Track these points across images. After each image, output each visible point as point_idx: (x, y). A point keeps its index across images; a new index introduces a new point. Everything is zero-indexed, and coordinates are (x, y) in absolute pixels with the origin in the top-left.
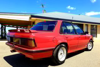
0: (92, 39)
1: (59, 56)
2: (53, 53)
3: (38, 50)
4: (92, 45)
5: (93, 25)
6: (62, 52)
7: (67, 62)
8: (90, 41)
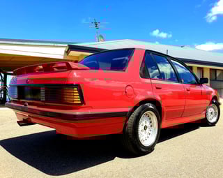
0: (215, 98)
1: (140, 132)
2: (126, 125)
3: (89, 112)
4: (217, 111)
5: (216, 70)
6: (148, 124)
7: (159, 149)
8: (212, 102)
